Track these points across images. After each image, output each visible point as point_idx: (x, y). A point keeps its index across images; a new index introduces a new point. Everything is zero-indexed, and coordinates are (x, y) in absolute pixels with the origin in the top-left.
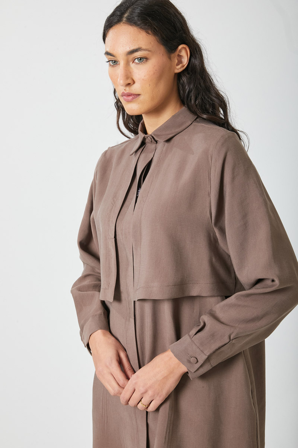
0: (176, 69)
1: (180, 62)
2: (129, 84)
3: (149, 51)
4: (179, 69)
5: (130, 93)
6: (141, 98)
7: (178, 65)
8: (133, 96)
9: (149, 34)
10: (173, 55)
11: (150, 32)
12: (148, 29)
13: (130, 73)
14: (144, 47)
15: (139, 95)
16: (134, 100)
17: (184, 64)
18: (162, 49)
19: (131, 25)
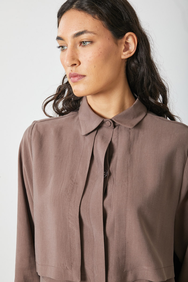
0: (123, 54)
1: (127, 49)
2: (75, 64)
3: (95, 34)
4: (125, 55)
5: (76, 74)
6: (86, 79)
7: (124, 51)
8: (79, 77)
9: (95, 18)
10: (120, 41)
11: (96, 16)
12: (95, 14)
13: (77, 54)
14: (89, 30)
15: (84, 76)
16: (80, 80)
17: (132, 51)
18: (108, 34)
19: (79, 10)
